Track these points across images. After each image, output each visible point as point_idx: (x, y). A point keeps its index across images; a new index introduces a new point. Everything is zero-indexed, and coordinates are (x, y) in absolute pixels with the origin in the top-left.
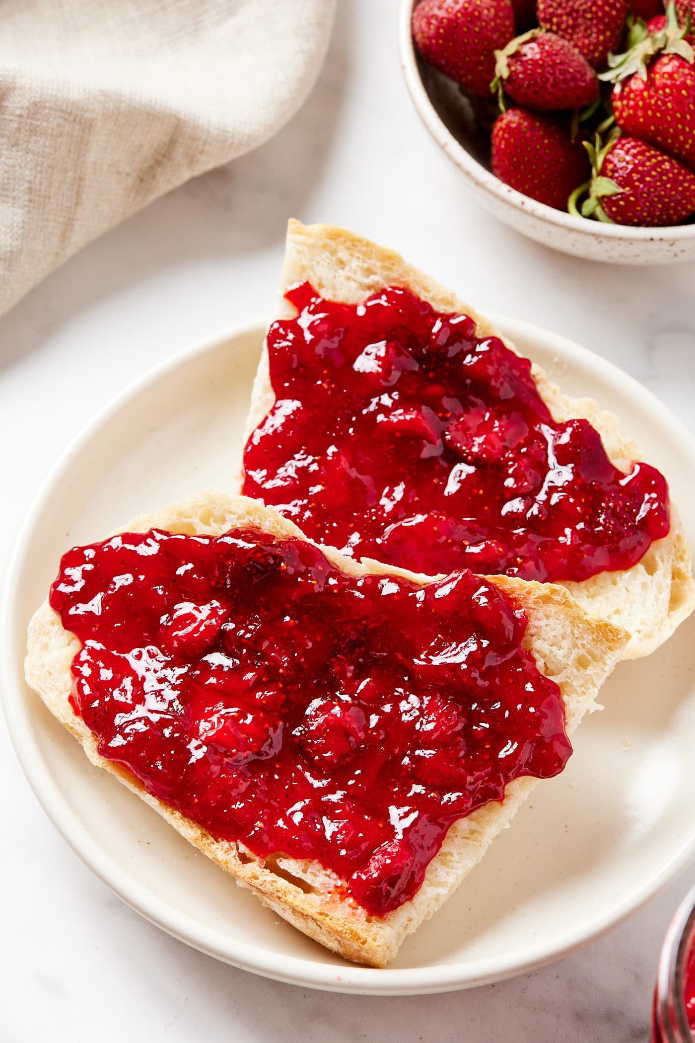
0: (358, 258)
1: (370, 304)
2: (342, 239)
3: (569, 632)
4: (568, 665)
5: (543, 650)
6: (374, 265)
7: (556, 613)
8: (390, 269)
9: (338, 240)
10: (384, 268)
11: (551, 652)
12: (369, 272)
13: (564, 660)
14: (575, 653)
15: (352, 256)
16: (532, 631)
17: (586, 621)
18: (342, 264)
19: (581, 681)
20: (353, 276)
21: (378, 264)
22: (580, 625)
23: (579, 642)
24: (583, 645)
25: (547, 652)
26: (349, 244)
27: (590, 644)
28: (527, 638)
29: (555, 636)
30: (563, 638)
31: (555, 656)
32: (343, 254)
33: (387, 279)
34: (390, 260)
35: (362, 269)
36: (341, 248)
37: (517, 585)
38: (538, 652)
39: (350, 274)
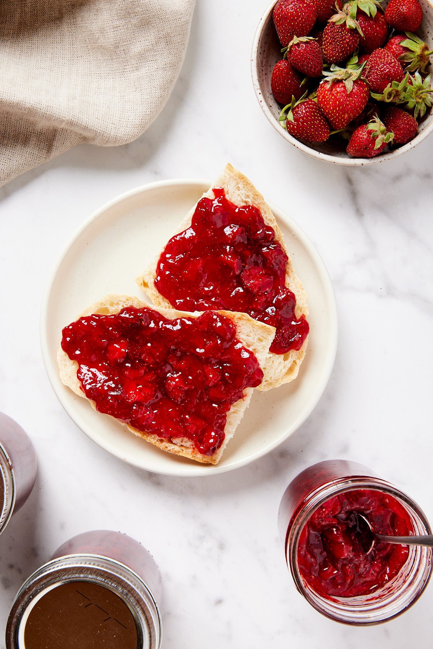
0: (246, 190)
1: (241, 209)
2: (243, 180)
3: (252, 330)
4: (254, 342)
5: (244, 338)
6: (251, 195)
7: (245, 323)
8: (256, 200)
9: (242, 180)
10: (254, 198)
11: (247, 338)
12: (248, 196)
13: (253, 341)
14: (256, 337)
15: (244, 187)
16: (239, 331)
17: (257, 325)
18: (238, 189)
19: (261, 347)
20: (241, 195)
21: (252, 196)
22: (255, 327)
23: (257, 333)
24: (259, 334)
25: (246, 339)
26: (245, 183)
27: (261, 333)
28: (237, 334)
29: (247, 332)
30: (251, 332)
31: (249, 340)
32: (241, 186)
33: (253, 202)
34: (257, 195)
35: (246, 194)
36: (241, 183)
37: (229, 314)
38: (242, 339)
39: (240, 194)
